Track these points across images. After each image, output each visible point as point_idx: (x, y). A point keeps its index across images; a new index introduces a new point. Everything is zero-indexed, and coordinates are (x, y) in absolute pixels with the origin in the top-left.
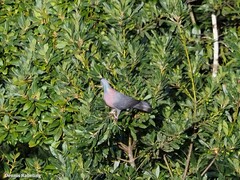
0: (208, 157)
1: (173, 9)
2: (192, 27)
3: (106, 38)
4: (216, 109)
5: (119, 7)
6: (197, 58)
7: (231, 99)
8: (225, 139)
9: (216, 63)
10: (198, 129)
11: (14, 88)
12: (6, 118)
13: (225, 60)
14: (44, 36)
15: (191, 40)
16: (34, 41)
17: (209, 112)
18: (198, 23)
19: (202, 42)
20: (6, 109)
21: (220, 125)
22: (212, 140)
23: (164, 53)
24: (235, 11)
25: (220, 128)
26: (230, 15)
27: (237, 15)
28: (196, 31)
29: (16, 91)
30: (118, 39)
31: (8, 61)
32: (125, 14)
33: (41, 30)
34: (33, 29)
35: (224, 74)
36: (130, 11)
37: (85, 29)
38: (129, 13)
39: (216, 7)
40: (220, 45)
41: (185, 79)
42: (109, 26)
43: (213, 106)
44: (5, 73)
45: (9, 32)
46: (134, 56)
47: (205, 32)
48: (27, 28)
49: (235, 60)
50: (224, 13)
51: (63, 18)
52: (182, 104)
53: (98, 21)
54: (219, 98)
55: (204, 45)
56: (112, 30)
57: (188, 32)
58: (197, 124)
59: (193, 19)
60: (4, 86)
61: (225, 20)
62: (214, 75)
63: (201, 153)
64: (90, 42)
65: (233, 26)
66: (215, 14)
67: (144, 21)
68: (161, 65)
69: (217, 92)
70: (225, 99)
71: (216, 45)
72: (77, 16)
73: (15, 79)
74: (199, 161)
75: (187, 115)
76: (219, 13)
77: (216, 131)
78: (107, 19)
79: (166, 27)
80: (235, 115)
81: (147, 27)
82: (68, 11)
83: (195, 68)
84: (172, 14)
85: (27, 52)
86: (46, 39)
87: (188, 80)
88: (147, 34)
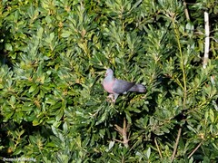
0: (195, 142)
1: (168, 6)
2: (186, 23)
3: (107, 30)
4: (204, 98)
5: (120, 2)
6: (188, 51)
8: (211, 126)
9: (206, 56)
10: (187, 116)
11: (21, 72)
12: (13, 98)
13: (215, 53)
14: (51, 26)
15: (184, 34)
16: (41, 30)
17: (198, 101)
18: (192, 20)
19: (195, 37)
20: (13, 90)
21: (207, 113)
22: (199, 127)
23: (158, 45)
25: (207, 116)
28: (189, 27)
29: (23, 74)
30: (117, 31)
31: (17, 47)
32: (125, 9)
33: (48, 19)
34: (41, 19)
35: (213, 67)
36: (129, 6)
37: (88, 20)
38: (129, 8)
39: (209, 6)
40: (211, 40)
41: (177, 70)
42: (110, 19)
43: (201, 95)
44: (14, 57)
45: (19, 21)
46: (132, 47)
47: (198, 28)
48: (35, 18)
50: (216, 11)
51: (68, 10)
52: (173, 93)
53: (100, 15)
54: (207, 89)
55: (196, 41)
56: (113, 23)
57: (182, 28)
58: (186, 111)
59: (187, 16)
60: (12, 69)
61: (217, 18)
62: (204, 67)
63: (189, 138)
64: (92, 32)
66: (208, 11)
67: (142, 15)
68: (156, 56)
69: (206, 82)
70: (212, 90)
71: (207, 40)
72: (82, 8)
73: (22, 63)
74: (187, 144)
75: (177, 103)
76: (211, 11)
77: (203, 117)
78: (108, 12)
79: (162, 21)
81: (146, 21)
82: (74, 3)
83: (186, 61)
84: (168, 11)
85: (35, 39)
86: (53, 28)
87: (180, 71)
88: (145, 28)
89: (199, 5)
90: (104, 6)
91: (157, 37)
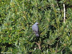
0: (63, 47)
1: (52, 2)
3: (32, 11)
4: (65, 32)
5: (36, 2)
6: (59, 17)
7: (69, 29)
8: (68, 41)
9: (65, 18)
11: (4, 26)
12: (2, 35)
13: (67, 18)
14: (13, 11)
15: (57, 12)
16: (10, 12)
17: (63, 33)
18: (59, 7)
19: (60, 12)
20: (2, 33)
21: (66, 37)
22: (64, 42)
23: (49, 15)
24: (70, 3)
26: (69, 4)
27: (71, 4)
28: (58, 9)
29: (5, 27)
30: (35, 11)
31: (2, 18)
32: (38, 4)
33: (12, 9)
34: (10, 9)
35: (67, 22)
36: (39, 3)
38: (39, 4)
39: (65, 2)
40: (66, 13)
42: (33, 8)
43: (64, 31)
44: (1, 22)
45: (3, 10)
46: (40, 16)
47: (61, 9)
48: (8, 8)
49: (70, 17)
50: (67, 4)
51: (19, 5)
52: (55, 31)
53: (29, 6)
54: (66, 29)
55: (61, 13)
57: (56, 9)
58: (59, 37)
59: (58, 6)
60: (1, 26)
61: (67, 6)
62: (64, 22)
63: (61, 46)
64: (27, 12)
65: (70, 8)
66: (64, 4)
67: (43, 6)
68: (48, 19)
69: (65, 27)
71: (65, 13)
72: (23, 4)
73: (4, 24)
74: (60, 48)
75: (56, 34)
76: (65, 4)
77: (65, 39)
78: (32, 5)
79: (50, 8)
80: (70, 34)
81: (44, 8)
82: (20, 3)
83: (58, 20)
84: (52, 4)
85: (8, 15)
86: (14, 11)
87: (57, 24)
88: (44, 10)
89: (61, 2)
90: (30, 3)
91: (49, 13)
